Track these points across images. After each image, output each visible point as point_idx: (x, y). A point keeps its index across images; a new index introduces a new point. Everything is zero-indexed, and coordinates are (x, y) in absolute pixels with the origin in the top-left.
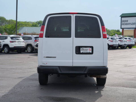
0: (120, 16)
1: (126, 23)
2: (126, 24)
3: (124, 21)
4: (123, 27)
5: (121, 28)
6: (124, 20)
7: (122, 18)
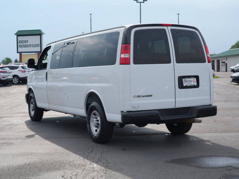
0: (15, 34)
1: (24, 44)
2: (25, 46)
3: (22, 42)
4: (20, 50)
5: (18, 52)
6: (22, 40)
7: (18, 37)
